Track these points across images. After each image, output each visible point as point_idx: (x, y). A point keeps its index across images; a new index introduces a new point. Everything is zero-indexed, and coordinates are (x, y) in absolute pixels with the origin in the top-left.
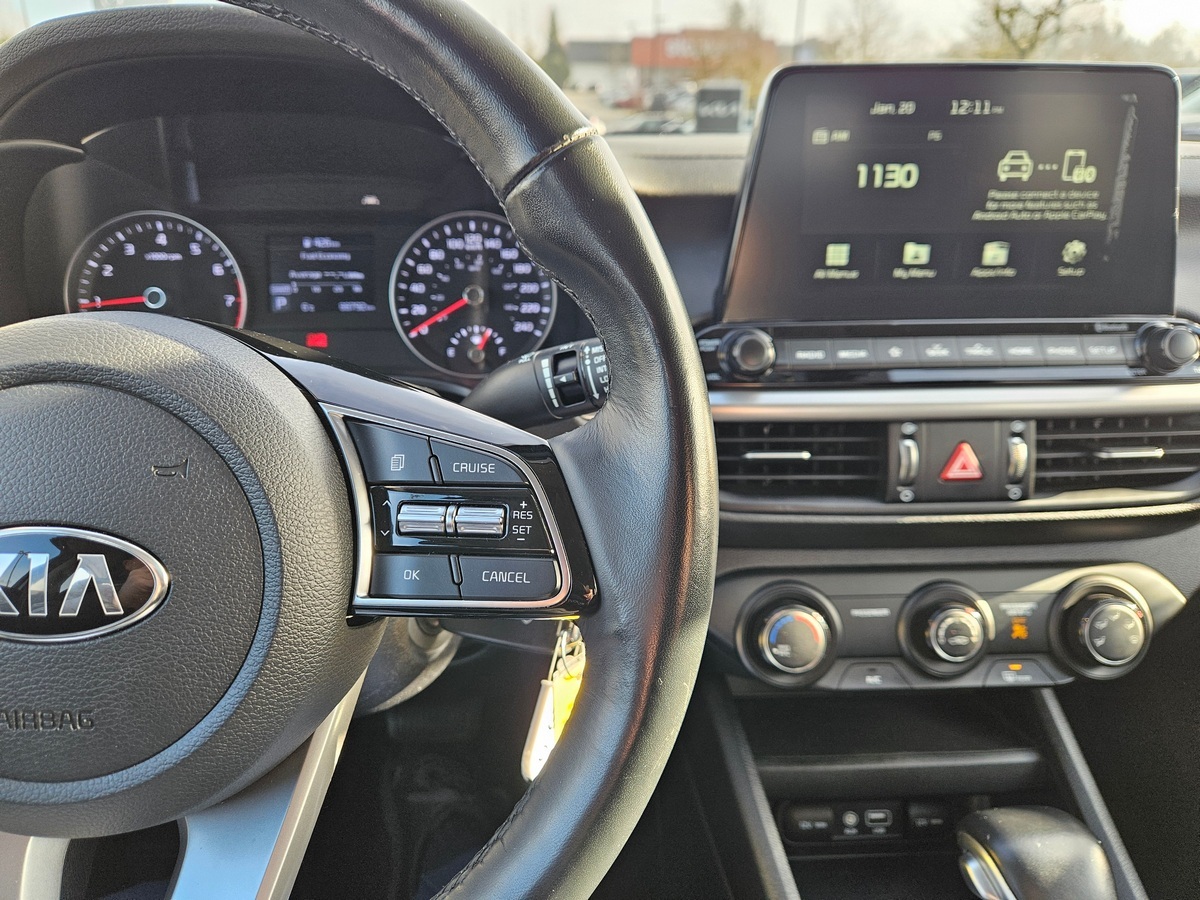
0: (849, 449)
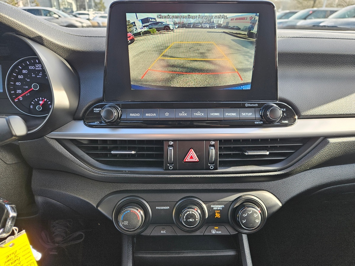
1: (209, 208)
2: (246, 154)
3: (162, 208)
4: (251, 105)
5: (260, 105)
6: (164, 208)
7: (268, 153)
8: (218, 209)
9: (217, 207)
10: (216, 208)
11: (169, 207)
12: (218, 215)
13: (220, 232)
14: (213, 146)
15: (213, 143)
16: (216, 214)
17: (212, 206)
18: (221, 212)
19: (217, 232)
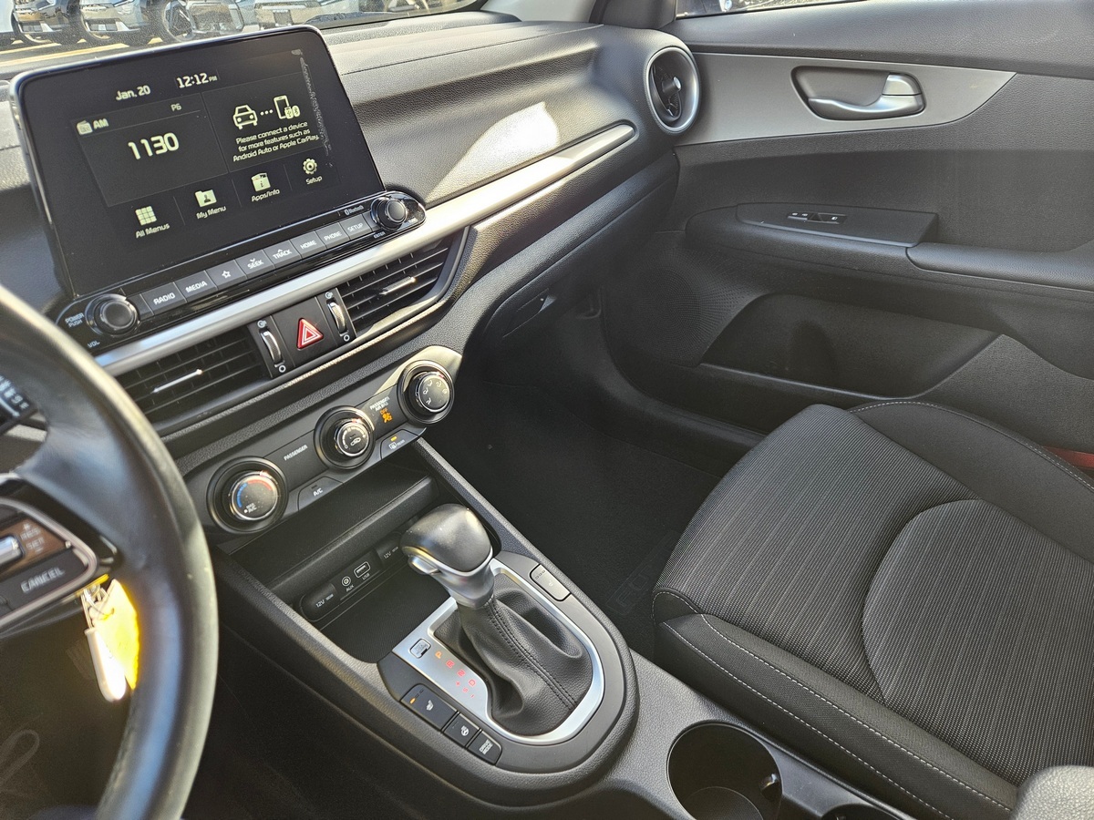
0: (227, 354)
1: (369, 412)
2: (385, 293)
3: (295, 453)
4: (355, 210)
5: (367, 206)
6: (299, 451)
7: (412, 280)
8: (383, 406)
9: (379, 405)
10: (379, 408)
11: (305, 447)
12: (387, 417)
13: (403, 441)
14: (333, 300)
15: (330, 295)
16: (384, 416)
17: (371, 407)
18: (388, 409)
19: (399, 444)
